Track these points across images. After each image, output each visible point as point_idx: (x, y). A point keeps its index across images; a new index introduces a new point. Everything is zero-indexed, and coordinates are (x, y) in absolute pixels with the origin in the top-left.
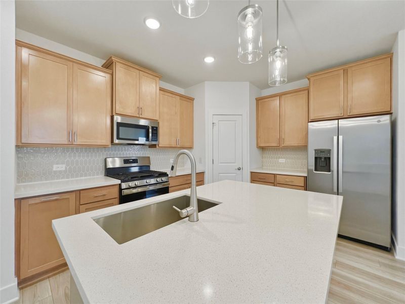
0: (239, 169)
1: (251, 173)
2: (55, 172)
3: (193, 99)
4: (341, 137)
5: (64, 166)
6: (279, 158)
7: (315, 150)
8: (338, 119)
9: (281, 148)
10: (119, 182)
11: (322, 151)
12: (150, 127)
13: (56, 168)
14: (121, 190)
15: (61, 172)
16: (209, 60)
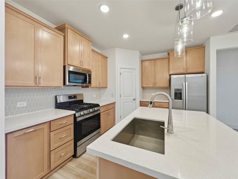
0: (134, 100)
1: (140, 101)
2: (19, 108)
3: (107, 58)
4: (186, 83)
5: (26, 102)
6: (152, 93)
7: (175, 89)
8: (185, 74)
9: (155, 88)
10: (74, 112)
11: (178, 90)
12: (88, 74)
13: (19, 105)
14: (75, 118)
15: (23, 107)
16: (126, 36)
